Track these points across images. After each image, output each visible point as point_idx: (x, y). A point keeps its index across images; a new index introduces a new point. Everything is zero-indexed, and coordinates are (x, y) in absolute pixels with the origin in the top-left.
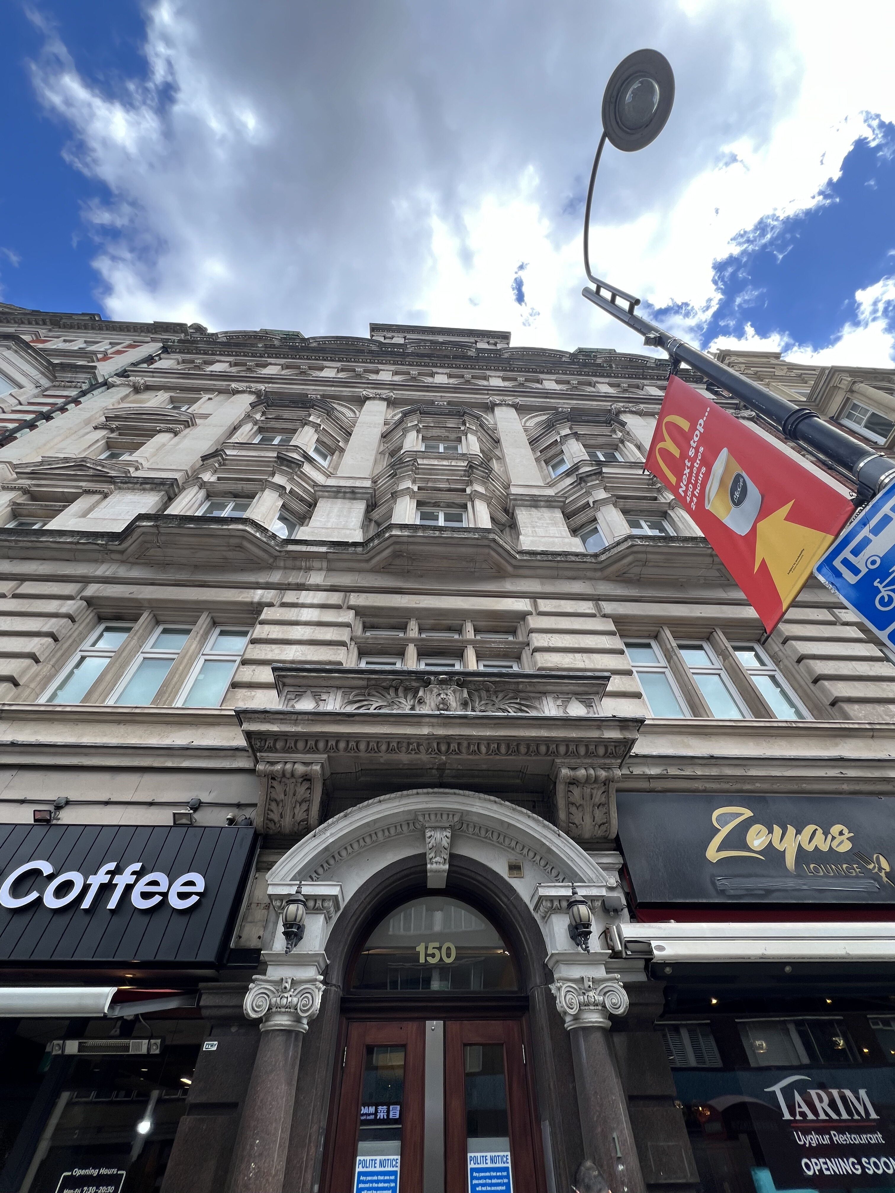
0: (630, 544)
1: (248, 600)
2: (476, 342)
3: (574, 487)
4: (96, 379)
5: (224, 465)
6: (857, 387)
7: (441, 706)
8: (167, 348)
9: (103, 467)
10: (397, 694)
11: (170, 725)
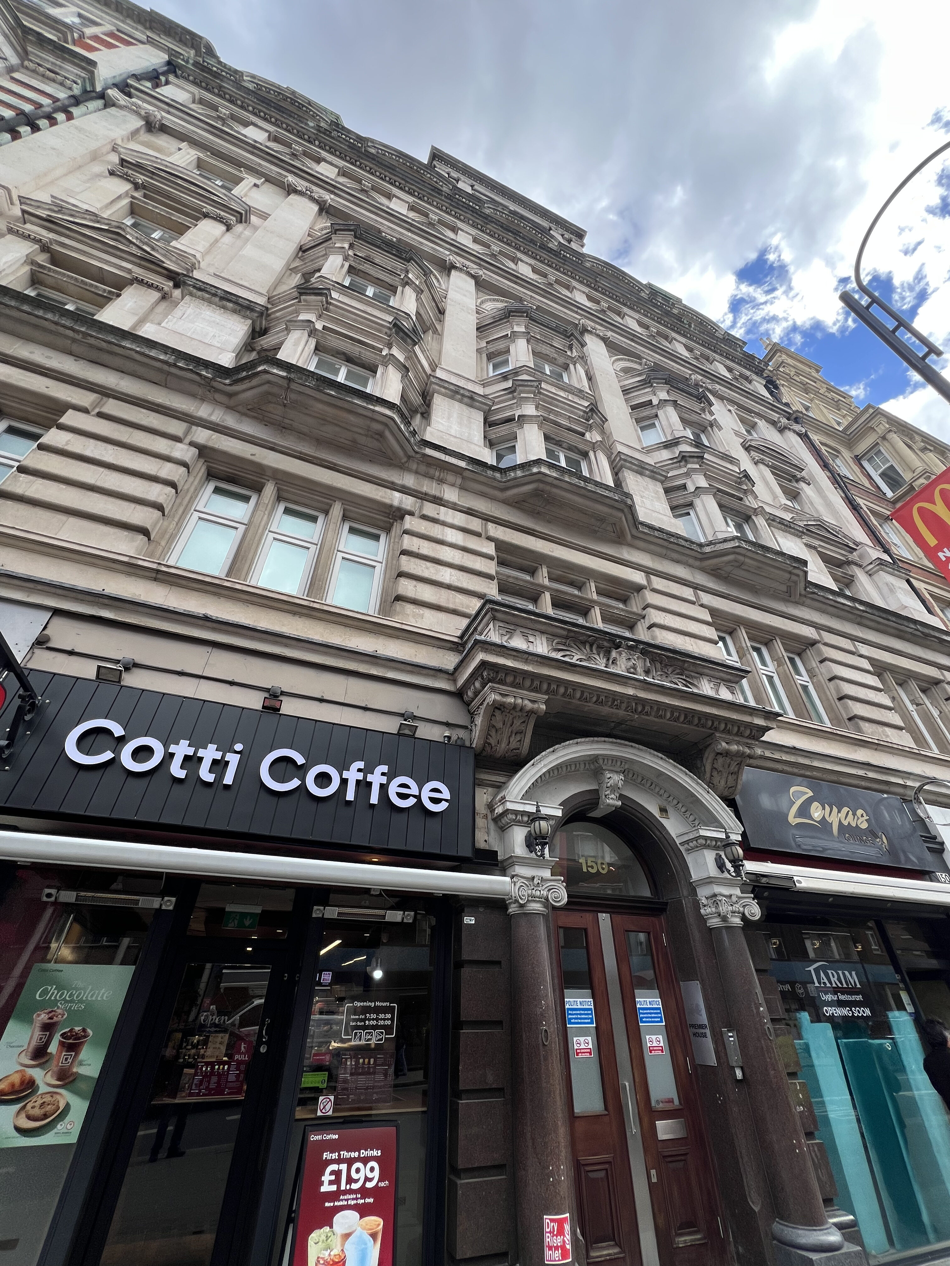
0: (737, 544)
1: (387, 501)
2: (550, 229)
3: (673, 464)
4: (93, 84)
5: (327, 309)
6: (891, 437)
7: (632, 670)
8: (175, 67)
9: (153, 249)
10: (591, 650)
11: (348, 629)
